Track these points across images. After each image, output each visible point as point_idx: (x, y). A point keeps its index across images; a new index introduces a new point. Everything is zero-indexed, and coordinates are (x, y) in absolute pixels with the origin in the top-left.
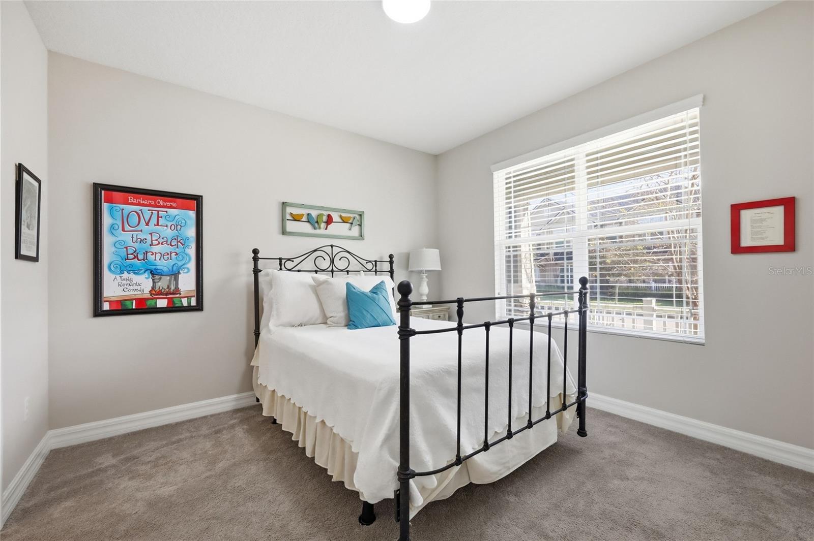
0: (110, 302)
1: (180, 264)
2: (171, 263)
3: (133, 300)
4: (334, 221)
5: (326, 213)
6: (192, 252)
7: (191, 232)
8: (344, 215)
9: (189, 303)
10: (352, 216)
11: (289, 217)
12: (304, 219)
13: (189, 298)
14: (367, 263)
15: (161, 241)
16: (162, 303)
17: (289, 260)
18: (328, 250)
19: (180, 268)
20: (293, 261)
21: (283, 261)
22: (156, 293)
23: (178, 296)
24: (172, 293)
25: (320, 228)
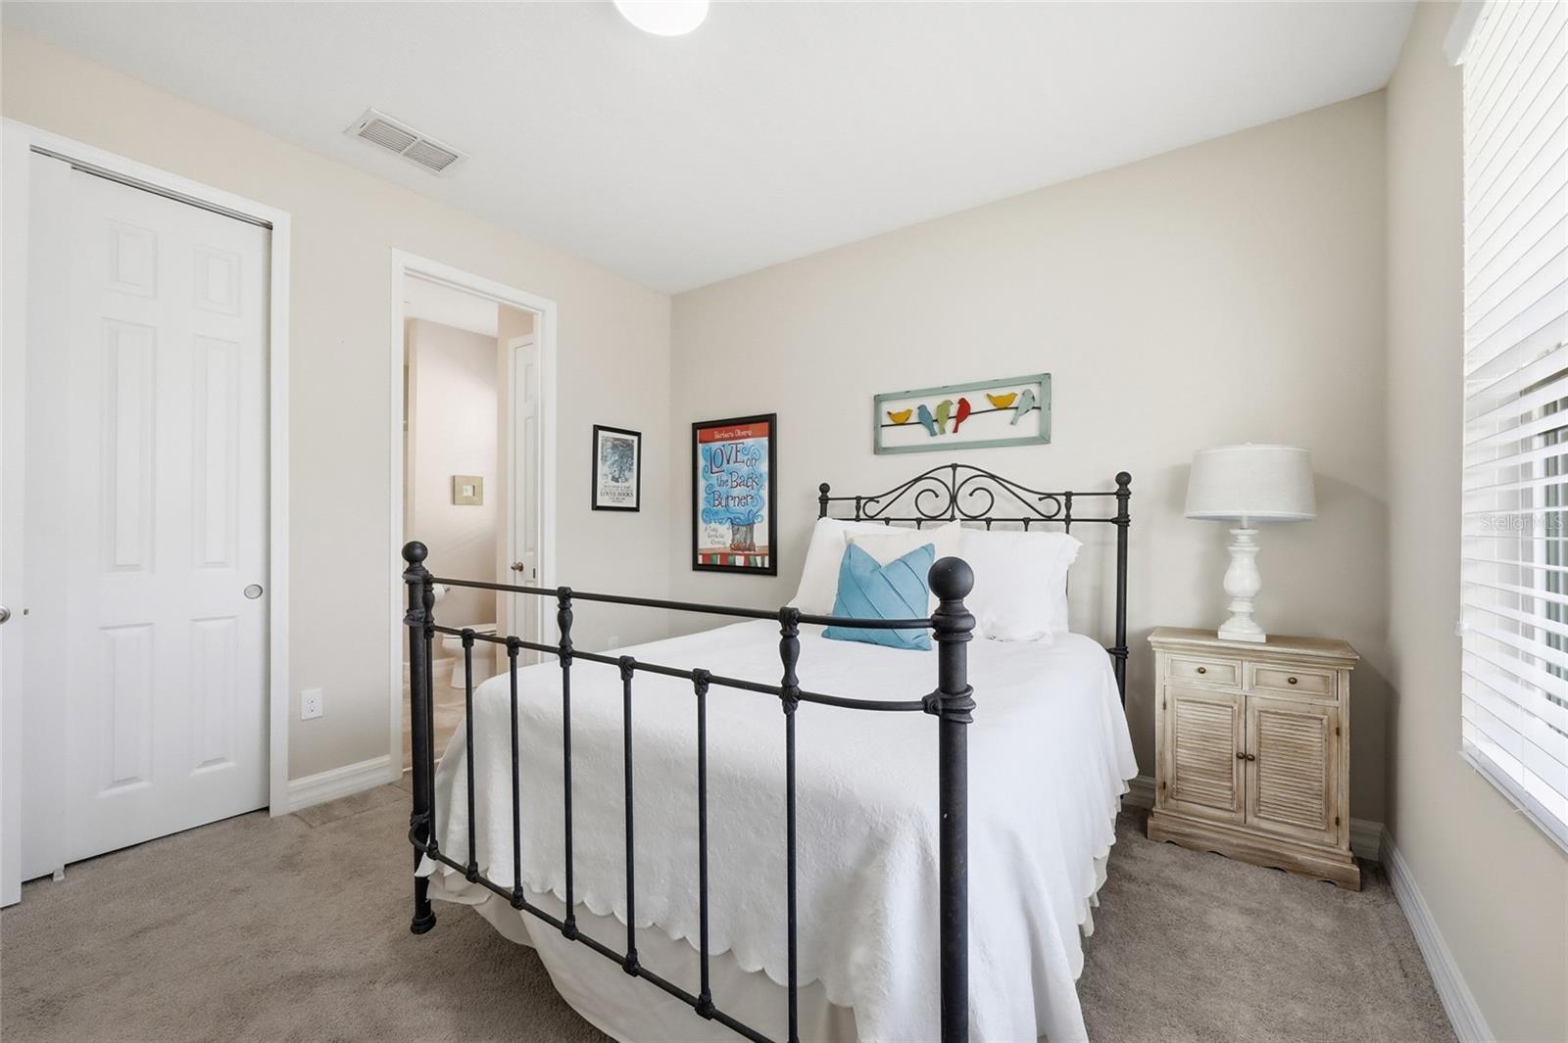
0: (704, 555)
1: (755, 510)
2: (748, 508)
3: (716, 554)
4: (972, 411)
5: (955, 399)
6: (765, 493)
7: (764, 467)
8: (995, 393)
9: (763, 563)
10: (1018, 390)
11: (886, 420)
12: (914, 418)
13: (763, 556)
14: (1040, 499)
15: (739, 481)
16: (740, 561)
17: (871, 499)
18: (946, 475)
19: (754, 516)
20: (878, 502)
21: (863, 502)
22: (737, 548)
23: (752, 552)
24: (746, 548)
25: (943, 431)
